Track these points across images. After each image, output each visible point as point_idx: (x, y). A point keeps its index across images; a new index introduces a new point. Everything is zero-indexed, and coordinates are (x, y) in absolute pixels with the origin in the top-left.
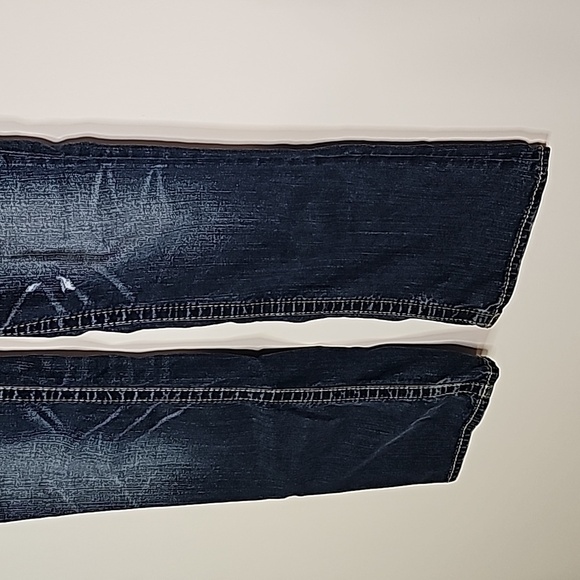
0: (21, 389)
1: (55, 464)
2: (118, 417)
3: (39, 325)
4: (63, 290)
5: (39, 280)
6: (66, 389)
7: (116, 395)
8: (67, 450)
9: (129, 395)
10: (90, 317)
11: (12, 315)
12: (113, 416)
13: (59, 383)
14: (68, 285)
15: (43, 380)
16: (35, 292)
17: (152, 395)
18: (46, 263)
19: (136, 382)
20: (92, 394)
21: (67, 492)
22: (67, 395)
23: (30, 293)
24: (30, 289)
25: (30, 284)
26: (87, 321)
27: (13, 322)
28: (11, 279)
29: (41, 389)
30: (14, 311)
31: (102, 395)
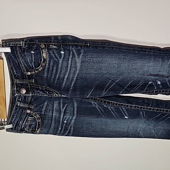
0: (141, 106)
1: (141, 125)
2: (159, 116)
3: (150, 92)
4: (158, 84)
5: (152, 81)
6: (150, 108)
7: (160, 110)
8: (145, 122)
9: (164, 111)
10: (161, 91)
11: (146, 89)
12: (159, 115)
13: (149, 106)
14: (159, 83)
15: (145, 105)
16: (151, 84)
17: (169, 111)
18: (155, 77)
19: (165, 107)
20: (155, 109)
21: (142, 133)
22: (150, 109)
23: (149, 84)
24: (150, 83)
25: (150, 82)
26: (160, 92)
27: (146, 91)
28: (146, 80)
29: (145, 107)
30: (146, 88)
31: (157, 110)
